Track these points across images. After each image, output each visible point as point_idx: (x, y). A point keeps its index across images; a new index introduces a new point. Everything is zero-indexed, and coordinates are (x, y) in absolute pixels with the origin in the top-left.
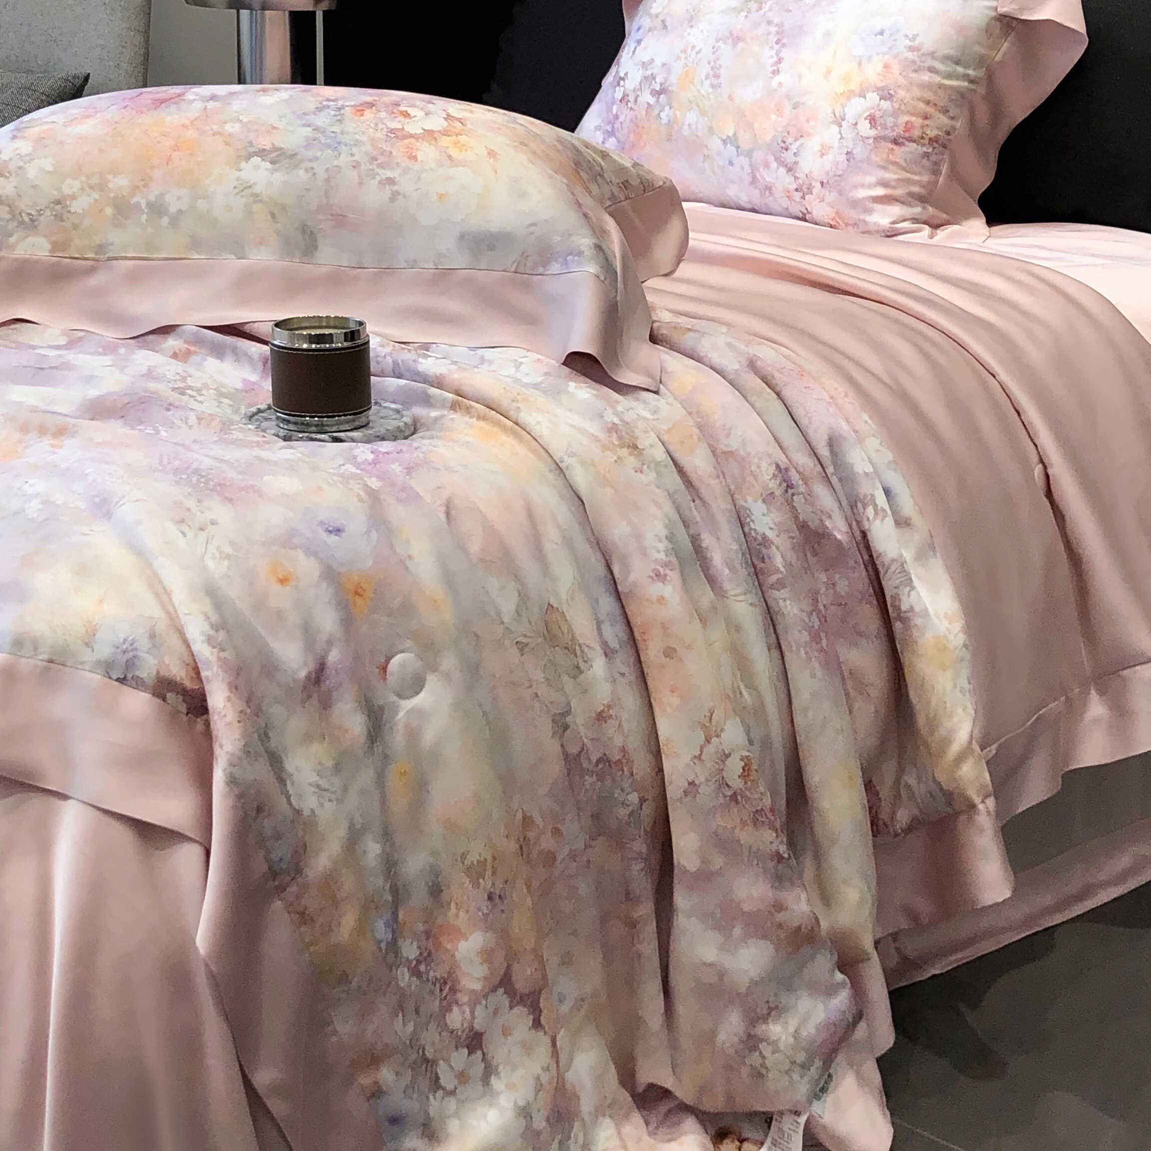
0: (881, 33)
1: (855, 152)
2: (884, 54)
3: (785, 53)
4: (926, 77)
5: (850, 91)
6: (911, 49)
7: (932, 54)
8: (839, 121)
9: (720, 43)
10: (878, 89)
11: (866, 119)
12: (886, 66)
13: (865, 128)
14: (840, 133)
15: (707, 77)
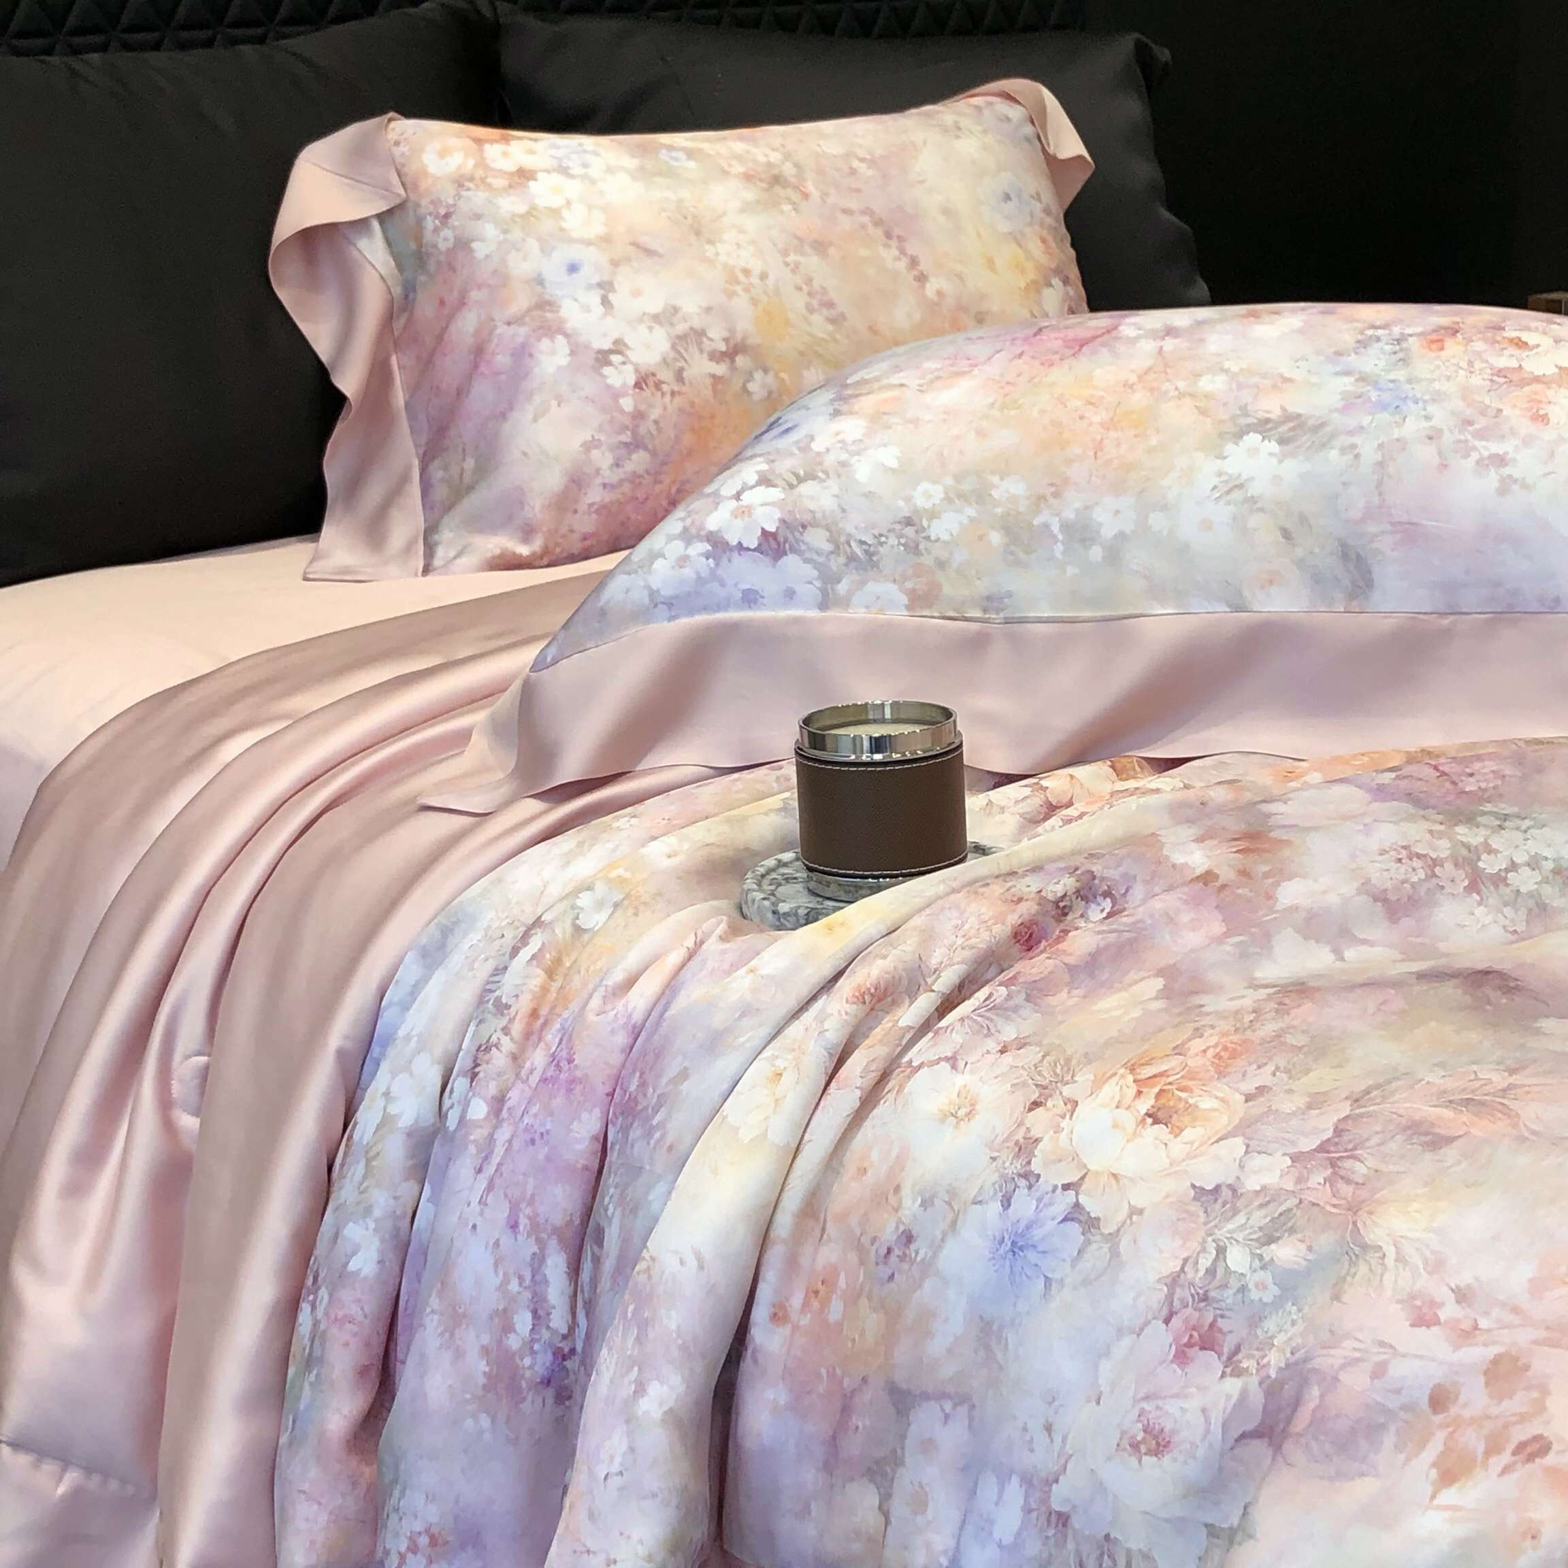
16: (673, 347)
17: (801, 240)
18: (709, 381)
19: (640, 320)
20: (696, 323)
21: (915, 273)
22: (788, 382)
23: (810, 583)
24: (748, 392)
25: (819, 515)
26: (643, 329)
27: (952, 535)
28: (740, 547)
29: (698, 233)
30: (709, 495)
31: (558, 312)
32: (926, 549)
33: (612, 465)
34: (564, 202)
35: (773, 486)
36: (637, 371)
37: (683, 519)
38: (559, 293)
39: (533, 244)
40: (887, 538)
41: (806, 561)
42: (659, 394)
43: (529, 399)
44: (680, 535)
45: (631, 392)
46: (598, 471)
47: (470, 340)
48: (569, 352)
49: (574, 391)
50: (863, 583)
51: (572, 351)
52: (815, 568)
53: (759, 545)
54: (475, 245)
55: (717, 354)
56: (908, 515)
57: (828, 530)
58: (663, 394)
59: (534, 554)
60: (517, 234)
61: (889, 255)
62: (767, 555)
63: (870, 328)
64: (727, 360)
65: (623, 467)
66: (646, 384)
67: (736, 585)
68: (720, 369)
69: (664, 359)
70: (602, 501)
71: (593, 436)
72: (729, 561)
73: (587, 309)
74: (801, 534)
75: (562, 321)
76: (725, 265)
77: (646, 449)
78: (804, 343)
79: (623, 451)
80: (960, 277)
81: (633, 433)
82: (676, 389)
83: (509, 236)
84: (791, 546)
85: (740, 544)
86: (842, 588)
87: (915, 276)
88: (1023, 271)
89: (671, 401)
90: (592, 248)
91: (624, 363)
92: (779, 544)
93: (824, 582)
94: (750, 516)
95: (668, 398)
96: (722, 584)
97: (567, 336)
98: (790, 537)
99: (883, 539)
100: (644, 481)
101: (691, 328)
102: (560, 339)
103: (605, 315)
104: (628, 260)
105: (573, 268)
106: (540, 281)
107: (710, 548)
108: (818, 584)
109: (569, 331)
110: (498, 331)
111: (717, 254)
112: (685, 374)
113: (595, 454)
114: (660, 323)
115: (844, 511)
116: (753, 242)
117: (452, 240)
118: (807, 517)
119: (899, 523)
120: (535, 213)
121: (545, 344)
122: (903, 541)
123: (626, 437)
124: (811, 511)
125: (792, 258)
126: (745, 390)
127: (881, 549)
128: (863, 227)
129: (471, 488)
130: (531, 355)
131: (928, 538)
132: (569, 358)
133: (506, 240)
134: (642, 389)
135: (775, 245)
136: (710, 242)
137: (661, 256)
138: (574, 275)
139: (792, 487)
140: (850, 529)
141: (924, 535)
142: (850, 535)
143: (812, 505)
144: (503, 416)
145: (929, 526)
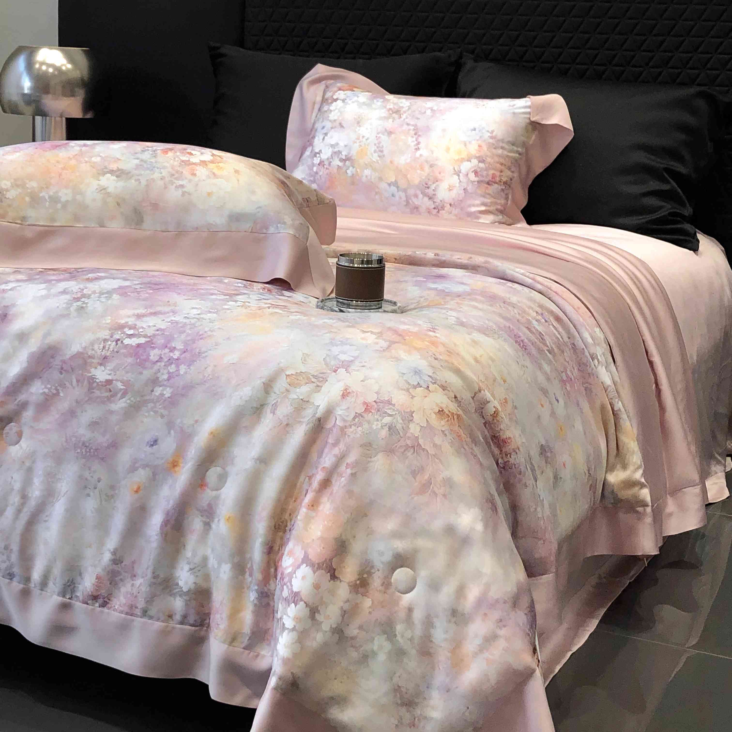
0: (475, 129)
1: (468, 188)
2: (477, 140)
3: (420, 139)
4: (500, 151)
5: (462, 158)
6: (491, 138)
7: (502, 141)
8: (458, 173)
9: (380, 135)
10: (476, 157)
11: (472, 172)
12: (480, 146)
13: (472, 177)
14: (459, 179)
15: (375, 152)
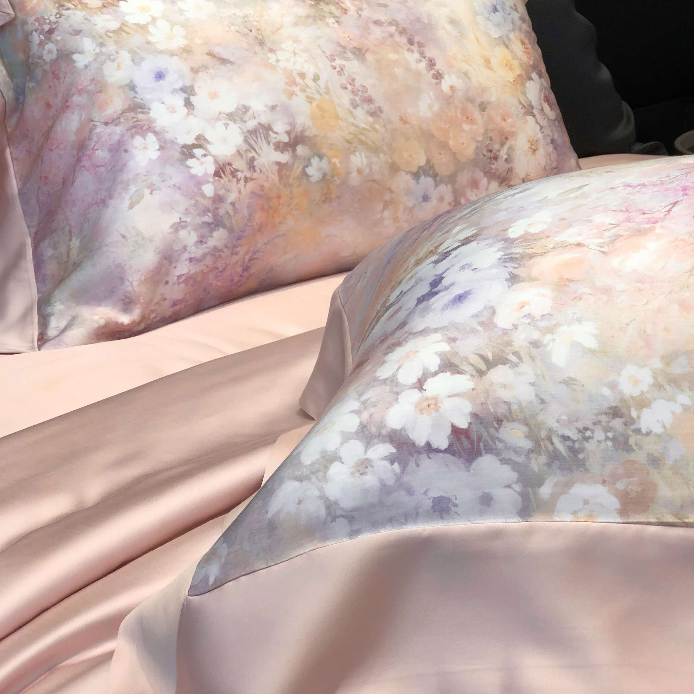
16: (246, 140)
17: (344, 48)
18: (275, 168)
19: (218, 119)
20: (264, 119)
21: (433, 72)
22: (338, 165)
23: (509, 486)
24: (307, 175)
25: (514, 407)
26: (220, 125)
27: (664, 427)
28: (429, 449)
29: (261, 43)
30: (385, 381)
31: (148, 113)
32: (636, 444)
33: (197, 242)
34: (150, 19)
35: (459, 373)
36: (216, 161)
37: (358, 412)
38: (148, 97)
39: (125, 56)
40: (593, 433)
41: (504, 461)
42: (235, 180)
43: (126, 188)
44: (357, 433)
45: (211, 180)
46: (185, 248)
47: (72, 138)
48: (158, 147)
49: (164, 181)
50: (569, 485)
51: (160, 146)
52: (513, 469)
53: (451, 445)
54: (75, 57)
55: (281, 145)
56: (613, 404)
57: (527, 425)
58: (238, 181)
59: (133, 322)
60: (111, 48)
61: (412, 57)
62: (461, 457)
63: (401, 119)
64: (289, 149)
65: (206, 243)
66: (223, 172)
67: (425, 493)
68: (284, 158)
69: (238, 151)
70: (188, 273)
71: (180, 218)
72: (417, 465)
73: (173, 111)
74: (497, 430)
75: (151, 121)
76: (285, 69)
77: (224, 227)
78: (350, 133)
79: (205, 231)
80: (466, 74)
81: (213, 215)
82: (249, 175)
83: (104, 49)
84: (485, 446)
85: (428, 444)
86: (545, 491)
87: (434, 74)
88: (511, 68)
89: (245, 186)
90: (175, 59)
91: (205, 155)
92: (472, 443)
93: (525, 486)
94: (437, 411)
95: (242, 182)
96: (410, 491)
97: (155, 133)
98: (485, 435)
99: (588, 433)
100: (223, 255)
101: (259, 124)
102: (151, 137)
103: (188, 114)
104: (206, 67)
105: (160, 76)
106: (132, 87)
107: (394, 450)
108: (517, 487)
109: (157, 129)
110: (98, 130)
111: (278, 61)
112: (255, 163)
113: (183, 233)
114: (235, 121)
115: (543, 401)
116: (305, 50)
117: (55, 52)
118: (502, 410)
119: (606, 414)
120: (126, 29)
121: (138, 141)
122: (610, 435)
123: (208, 218)
124: (505, 402)
125: (338, 62)
126: (304, 174)
127: (586, 445)
128: (391, 35)
129: (77, 265)
130: (126, 151)
131: (638, 431)
132: (159, 153)
133: (101, 51)
134: (220, 177)
135: (324, 52)
136: (271, 50)
137: (232, 63)
138: (161, 81)
139: (481, 373)
140: (551, 423)
141: (633, 427)
142: (550, 430)
143: (505, 395)
144: (104, 203)
145: (639, 417)
